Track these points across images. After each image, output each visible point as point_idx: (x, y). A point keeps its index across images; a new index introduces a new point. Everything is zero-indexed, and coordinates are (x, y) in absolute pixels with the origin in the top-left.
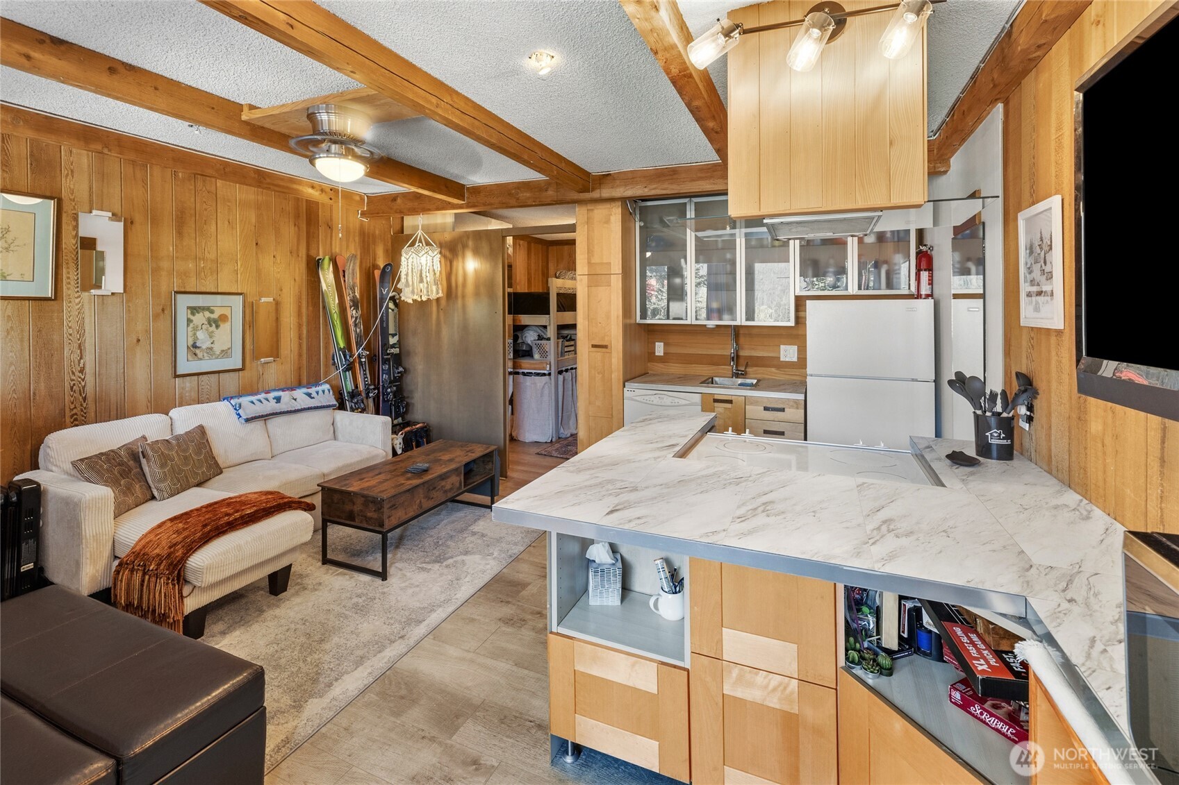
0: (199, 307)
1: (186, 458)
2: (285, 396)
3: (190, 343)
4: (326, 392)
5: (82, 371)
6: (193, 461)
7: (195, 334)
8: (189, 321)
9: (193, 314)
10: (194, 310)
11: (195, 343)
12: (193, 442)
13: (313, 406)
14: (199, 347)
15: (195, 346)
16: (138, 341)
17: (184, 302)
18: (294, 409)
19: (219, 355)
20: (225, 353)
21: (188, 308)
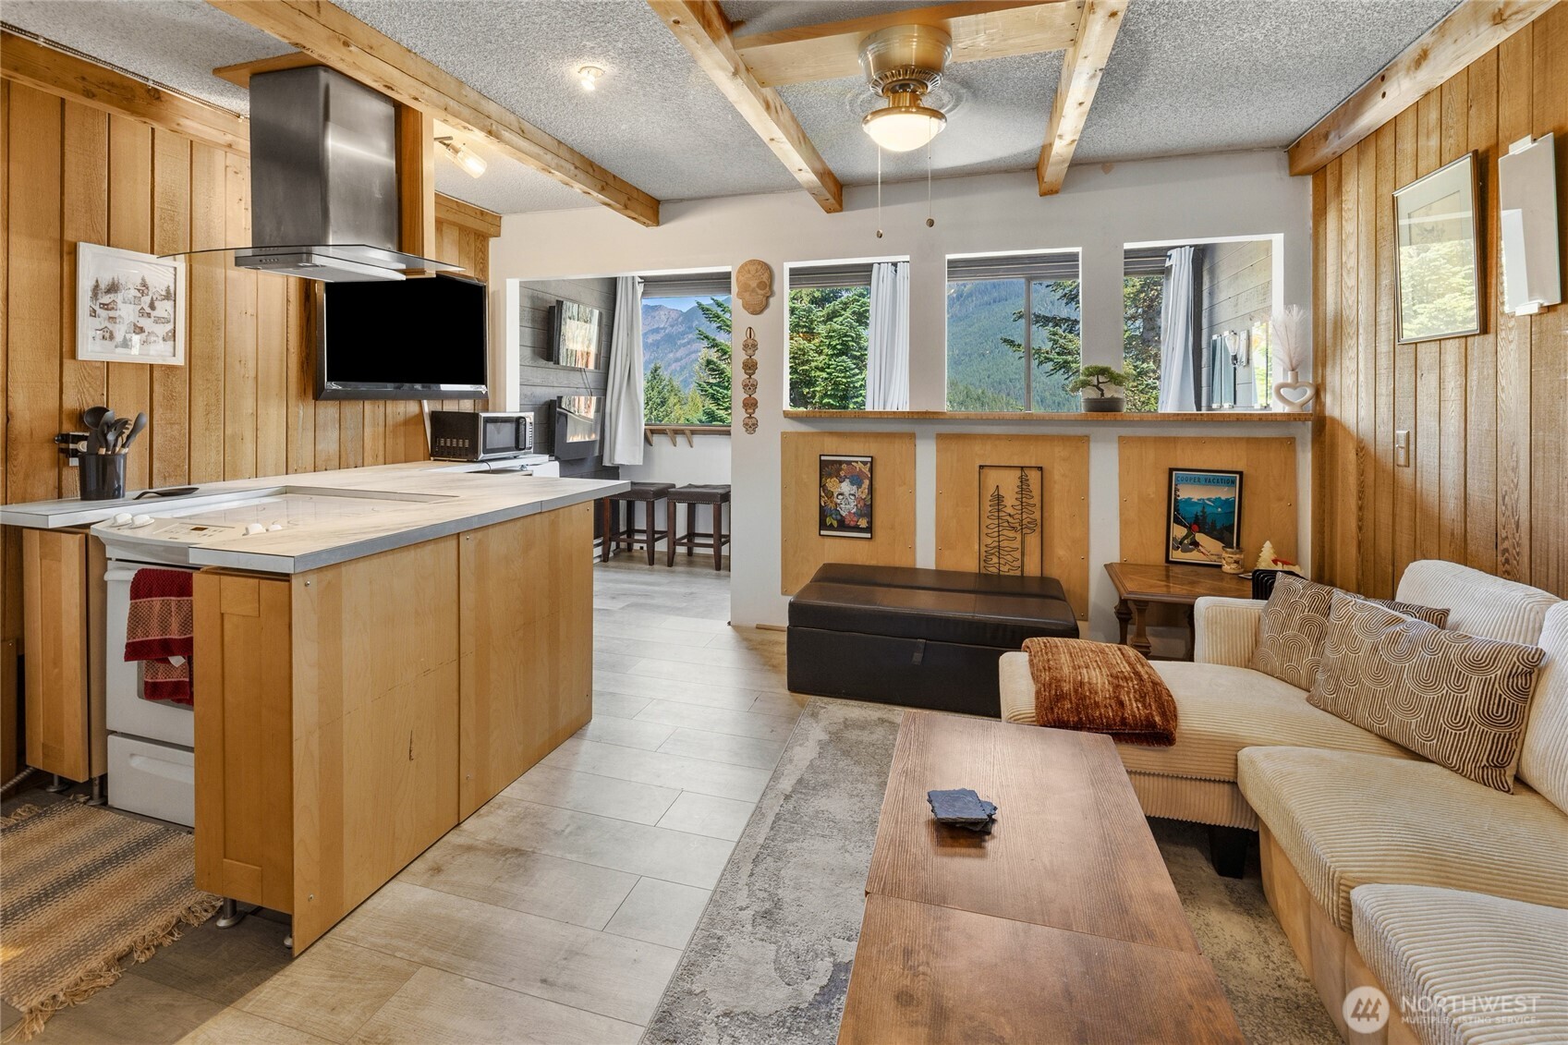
5: (1515, 470)
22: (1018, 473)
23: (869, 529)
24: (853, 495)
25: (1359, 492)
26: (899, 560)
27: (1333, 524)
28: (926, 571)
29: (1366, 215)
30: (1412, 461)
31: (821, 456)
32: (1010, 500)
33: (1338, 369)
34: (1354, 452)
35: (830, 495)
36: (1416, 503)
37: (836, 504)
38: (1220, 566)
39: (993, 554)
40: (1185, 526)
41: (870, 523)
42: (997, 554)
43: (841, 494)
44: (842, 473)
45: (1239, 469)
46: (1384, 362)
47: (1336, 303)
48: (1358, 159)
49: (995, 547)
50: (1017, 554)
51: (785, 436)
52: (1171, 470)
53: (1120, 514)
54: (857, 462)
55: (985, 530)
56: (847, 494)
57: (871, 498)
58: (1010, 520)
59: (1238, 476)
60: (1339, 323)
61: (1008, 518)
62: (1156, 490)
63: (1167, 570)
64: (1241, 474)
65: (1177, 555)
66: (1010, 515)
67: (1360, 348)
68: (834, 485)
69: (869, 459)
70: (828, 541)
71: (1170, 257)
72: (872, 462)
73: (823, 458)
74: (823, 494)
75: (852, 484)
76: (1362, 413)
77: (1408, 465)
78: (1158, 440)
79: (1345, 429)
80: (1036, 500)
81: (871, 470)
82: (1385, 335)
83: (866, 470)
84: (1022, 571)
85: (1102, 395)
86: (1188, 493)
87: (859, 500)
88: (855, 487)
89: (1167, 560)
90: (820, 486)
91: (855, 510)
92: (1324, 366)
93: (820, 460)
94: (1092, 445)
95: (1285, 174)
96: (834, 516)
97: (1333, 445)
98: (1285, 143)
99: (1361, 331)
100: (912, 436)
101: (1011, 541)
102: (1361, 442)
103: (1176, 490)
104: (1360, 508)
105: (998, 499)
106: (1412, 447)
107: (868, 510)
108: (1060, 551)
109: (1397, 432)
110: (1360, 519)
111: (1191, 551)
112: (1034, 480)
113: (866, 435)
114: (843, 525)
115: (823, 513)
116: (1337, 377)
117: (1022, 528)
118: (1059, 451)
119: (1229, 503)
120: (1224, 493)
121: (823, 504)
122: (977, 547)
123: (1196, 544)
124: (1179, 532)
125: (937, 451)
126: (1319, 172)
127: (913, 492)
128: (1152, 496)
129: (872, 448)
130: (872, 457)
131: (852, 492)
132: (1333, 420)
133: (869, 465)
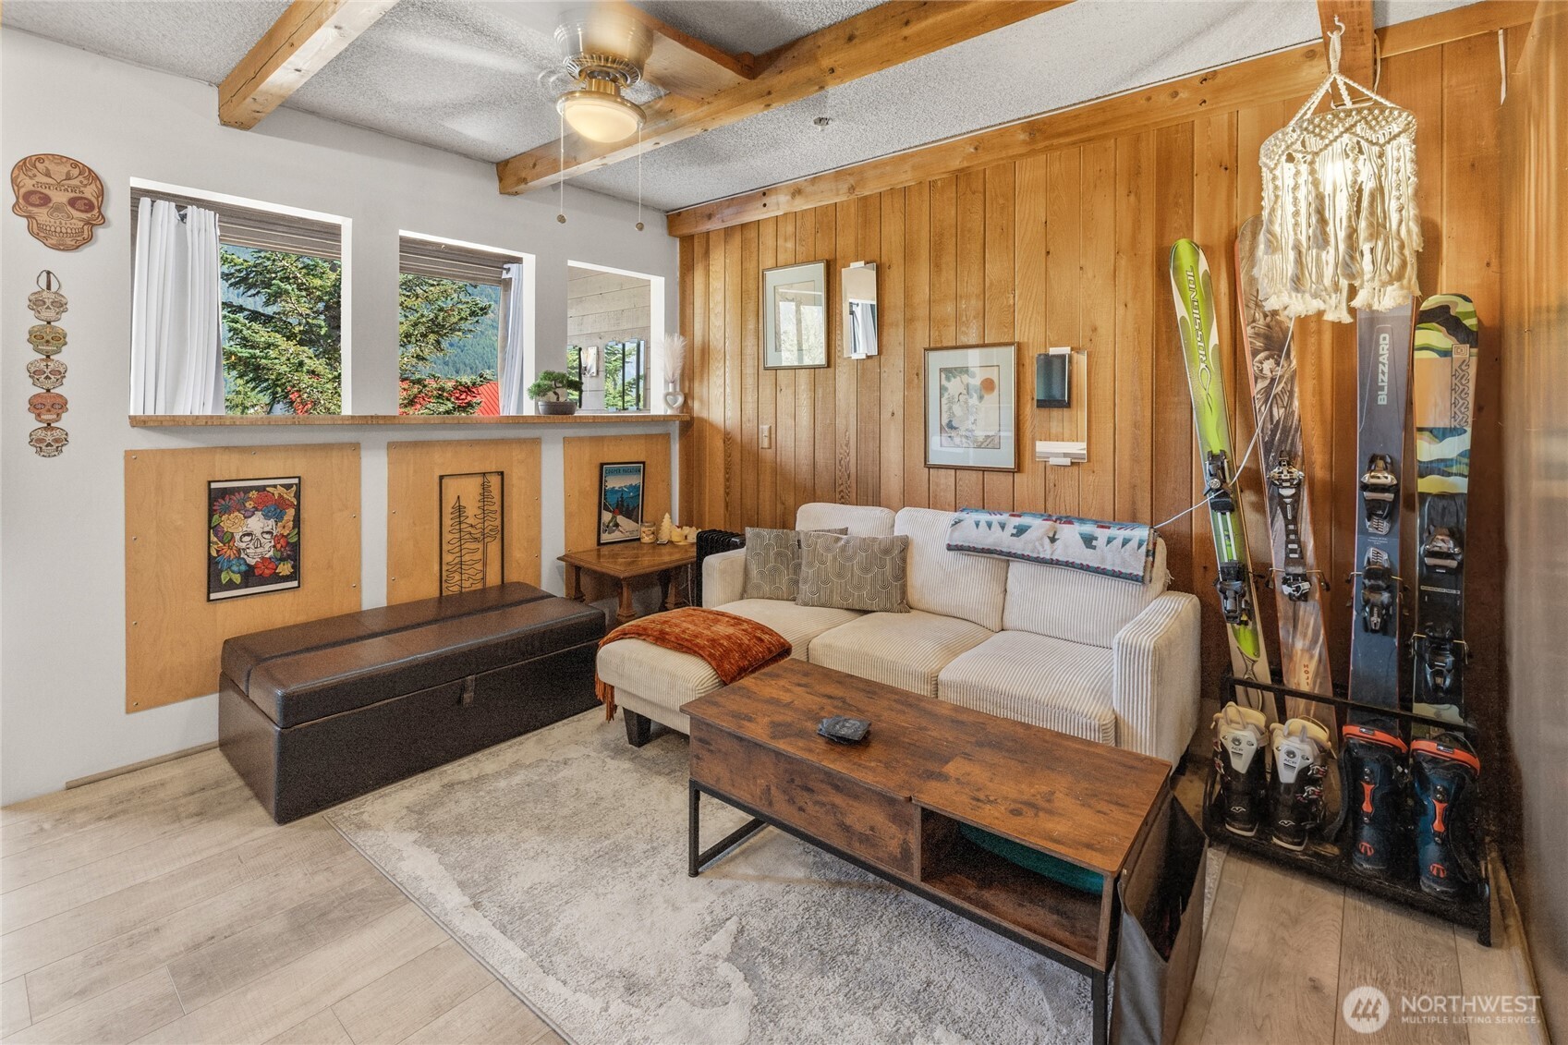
0: (955, 369)
1: (842, 567)
2: (1038, 526)
3: (945, 421)
4: (1134, 544)
5: (847, 445)
6: (852, 576)
7: (950, 408)
8: (942, 389)
9: (948, 379)
10: (949, 372)
11: (950, 421)
12: (866, 551)
13: (1078, 562)
14: (955, 428)
15: (950, 426)
16: (893, 414)
17: (937, 360)
18: (1035, 555)
19: (982, 443)
20: (990, 443)
21: (941, 370)
22: (479, 480)
23: (295, 575)
24: (267, 533)
25: (726, 468)
26: (338, 606)
27: (701, 493)
28: (375, 612)
29: (733, 279)
30: (773, 444)
31: (209, 482)
32: (472, 510)
33: (706, 383)
34: (721, 441)
35: (228, 539)
36: (777, 470)
37: (239, 551)
38: (639, 539)
39: (455, 571)
40: (610, 511)
41: (296, 568)
42: (459, 570)
43: (248, 534)
44: (249, 505)
45: (642, 459)
46: (750, 381)
47: (704, 336)
48: (726, 239)
49: (456, 564)
50: (479, 566)
51: (132, 458)
52: (602, 465)
53: (565, 508)
54: (275, 486)
55: (445, 547)
56: (257, 532)
57: (299, 533)
58: (473, 531)
59: (642, 465)
60: (706, 351)
61: (470, 529)
62: (590, 483)
63: (599, 550)
64: (644, 463)
65: (606, 537)
66: (472, 526)
67: (727, 369)
68: (234, 523)
69: (296, 481)
70: (221, 606)
71: (508, 270)
72: (299, 485)
73: (214, 486)
74: (214, 539)
75: (267, 517)
76: (729, 414)
77: (770, 448)
78: (592, 439)
79: (711, 425)
80: (497, 507)
81: (298, 495)
82: (750, 363)
83: (290, 496)
84: (484, 584)
85: (558, 398)
86: (614, 483)
87: (277, 538)
88: (272, 522)
89: (599, 544)
90: (210, 528)
91: (271, 553)
92: (692, 380)
93: (210, 489)
94: (544, 447)
95: (665, 232)
96: (235, 568)
97: (701, 438)
98: (665, 209)
99: (728, 357)
100: (356, 447)
101: (472, 553)
102: (729, 434)
103: (606, 481)
104: (727, 480)
105: (459, 510)
106: (773, 436)
107: (291, 551)
108: (517, 553)
109: (761, 427)
110: (727, 487)
111: (614, 531)
112: (496, 486)
113: (287, 448)
114: (251, 576)
115: (213, 567)
116: (705, 390)
117: (483, 538)
118: (518, 454)
119: (637, 487)
120: (635, 480)
121: (214, 554)
122: (436, 568)
123: (617, 525)
124: (607, 516)
125: (389, 463)
126: (687, 241)
127: (357, 517)
128: (588, 489)
129: (298, 465)
130: (299, 478)
131: (267, 529)
132: (702, 420)
133: (294, 488)
